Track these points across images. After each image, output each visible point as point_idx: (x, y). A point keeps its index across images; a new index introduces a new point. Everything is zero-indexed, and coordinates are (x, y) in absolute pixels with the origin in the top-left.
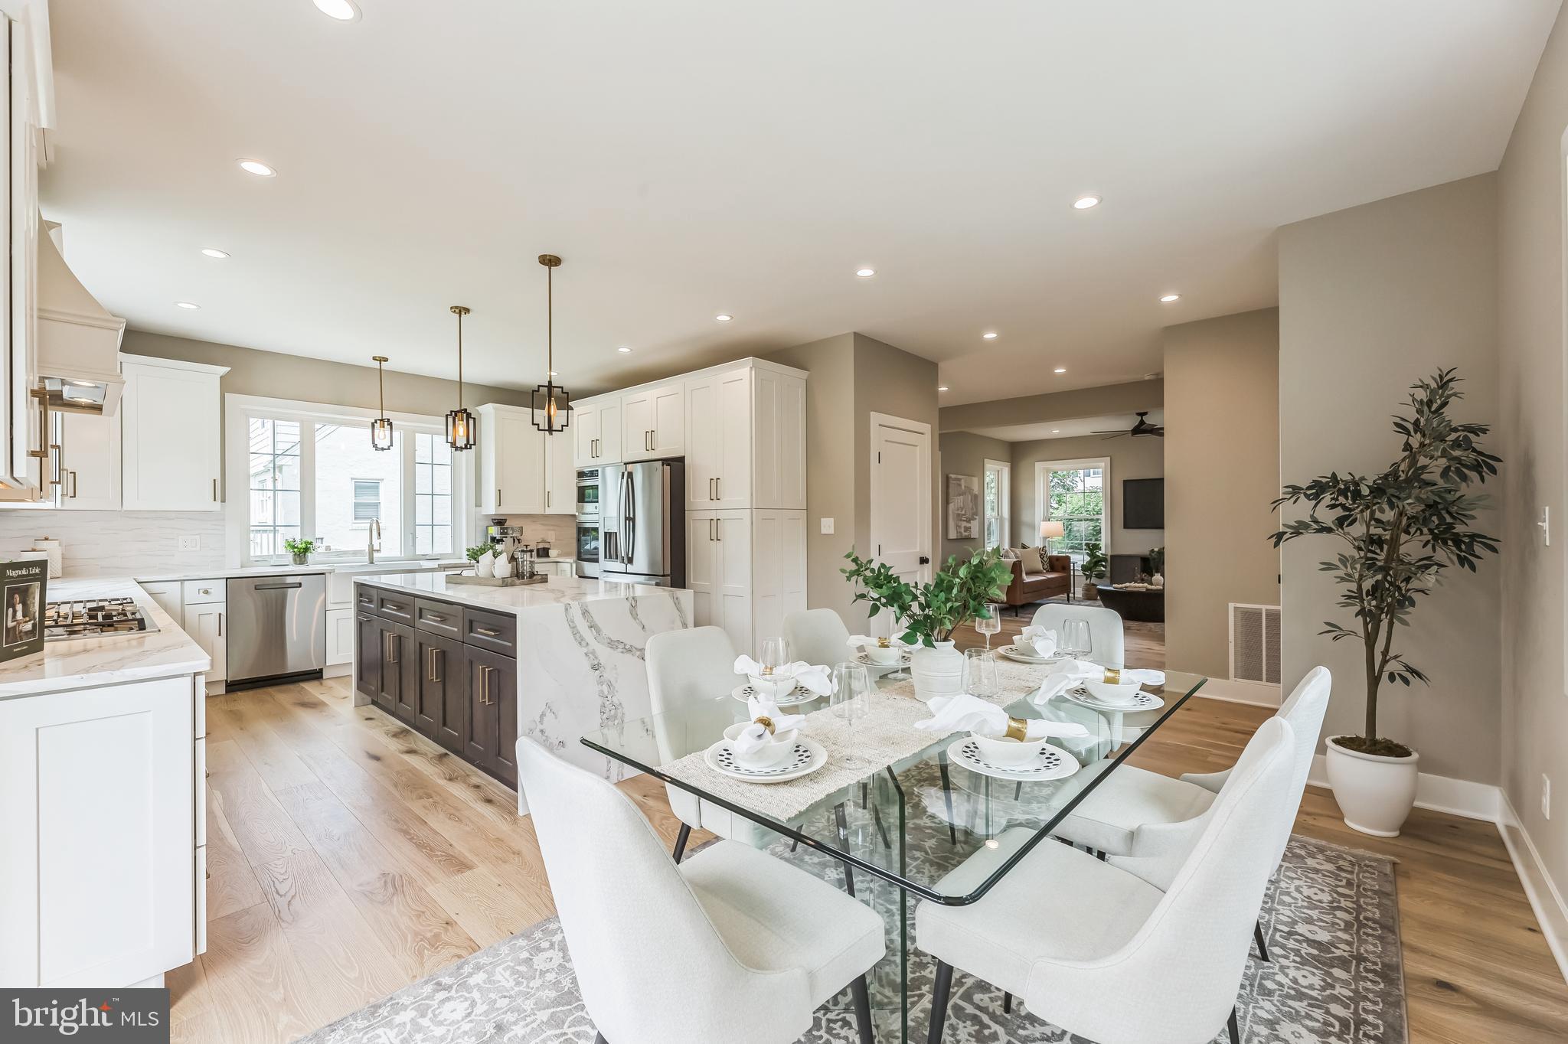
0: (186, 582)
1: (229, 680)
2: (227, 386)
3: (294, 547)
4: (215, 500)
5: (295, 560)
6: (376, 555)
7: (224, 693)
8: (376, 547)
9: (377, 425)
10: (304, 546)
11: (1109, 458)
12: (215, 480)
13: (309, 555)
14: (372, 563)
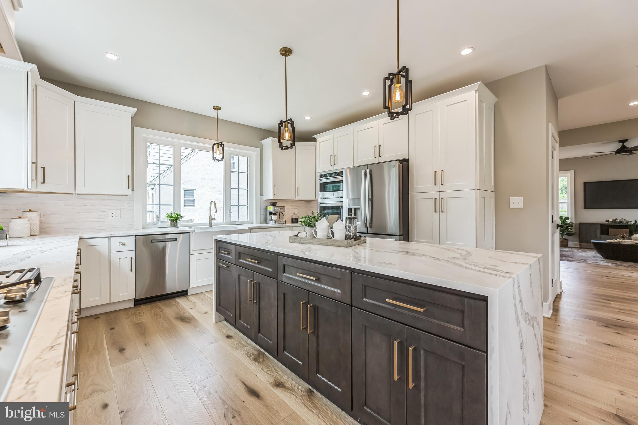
0: (111, 238)
1: (136, 299)
2: (136, 122)
3: (171, 217)
4: (128, 188)
5: (171, 224)
6: (213, 221)
7: (134, 306)
8: (213, 217)
9: (215, 147)
10: (176, 216)
11: (573, 171)
12: (128, 176)
13: (179, 221)
14: (211, 226)
